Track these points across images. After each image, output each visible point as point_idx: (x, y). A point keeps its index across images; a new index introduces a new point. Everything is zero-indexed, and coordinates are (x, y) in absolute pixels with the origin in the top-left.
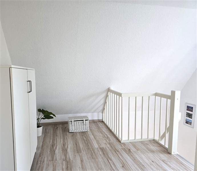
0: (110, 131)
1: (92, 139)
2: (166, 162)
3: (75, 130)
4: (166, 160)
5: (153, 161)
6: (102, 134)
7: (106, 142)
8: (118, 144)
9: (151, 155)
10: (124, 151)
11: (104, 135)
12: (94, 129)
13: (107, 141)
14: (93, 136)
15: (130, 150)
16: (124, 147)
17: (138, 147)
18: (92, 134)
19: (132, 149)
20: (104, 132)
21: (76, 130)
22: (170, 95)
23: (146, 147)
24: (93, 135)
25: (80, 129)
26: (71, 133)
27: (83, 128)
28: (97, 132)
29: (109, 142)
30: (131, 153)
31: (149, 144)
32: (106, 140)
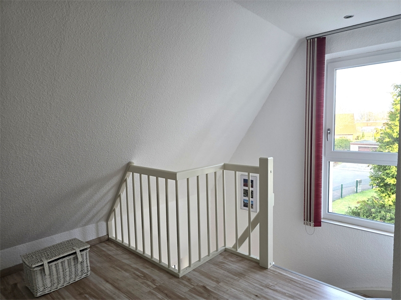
0: (140, 257)
1: (111, 294)
2: (272, 288)
3: (52, 285)
4: (271, 284)
5: (256, 294)
6: (126, 270)
7: (148, 289)
8: (176, 283)
9: (243, 283)
10: (198, 295)
11: (134, 273)
12: (99, 265)
13: (149, 286)
14: (108, 286)
15: (204, 287)
16: (193, 287)
17: (214, 275)
18: (101, 279)
19: (207, 283)
20: (128, 265)
21: (56, 285)
22: (258, 166)
23: (225, 271)
24: (107, 282)
25: (68, 278)
26: (43, 298)
27: (76, 271)
28: (111, 269)
29: (155, 287)
30: (211, 294)
31: (226, 262)
32: (146, 283)
